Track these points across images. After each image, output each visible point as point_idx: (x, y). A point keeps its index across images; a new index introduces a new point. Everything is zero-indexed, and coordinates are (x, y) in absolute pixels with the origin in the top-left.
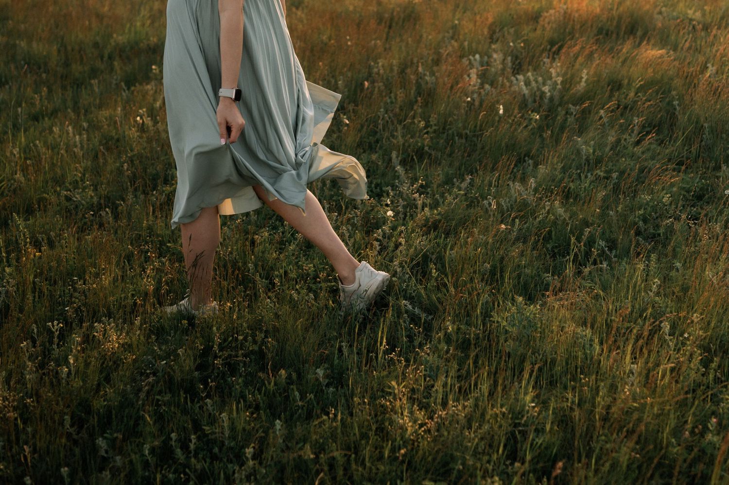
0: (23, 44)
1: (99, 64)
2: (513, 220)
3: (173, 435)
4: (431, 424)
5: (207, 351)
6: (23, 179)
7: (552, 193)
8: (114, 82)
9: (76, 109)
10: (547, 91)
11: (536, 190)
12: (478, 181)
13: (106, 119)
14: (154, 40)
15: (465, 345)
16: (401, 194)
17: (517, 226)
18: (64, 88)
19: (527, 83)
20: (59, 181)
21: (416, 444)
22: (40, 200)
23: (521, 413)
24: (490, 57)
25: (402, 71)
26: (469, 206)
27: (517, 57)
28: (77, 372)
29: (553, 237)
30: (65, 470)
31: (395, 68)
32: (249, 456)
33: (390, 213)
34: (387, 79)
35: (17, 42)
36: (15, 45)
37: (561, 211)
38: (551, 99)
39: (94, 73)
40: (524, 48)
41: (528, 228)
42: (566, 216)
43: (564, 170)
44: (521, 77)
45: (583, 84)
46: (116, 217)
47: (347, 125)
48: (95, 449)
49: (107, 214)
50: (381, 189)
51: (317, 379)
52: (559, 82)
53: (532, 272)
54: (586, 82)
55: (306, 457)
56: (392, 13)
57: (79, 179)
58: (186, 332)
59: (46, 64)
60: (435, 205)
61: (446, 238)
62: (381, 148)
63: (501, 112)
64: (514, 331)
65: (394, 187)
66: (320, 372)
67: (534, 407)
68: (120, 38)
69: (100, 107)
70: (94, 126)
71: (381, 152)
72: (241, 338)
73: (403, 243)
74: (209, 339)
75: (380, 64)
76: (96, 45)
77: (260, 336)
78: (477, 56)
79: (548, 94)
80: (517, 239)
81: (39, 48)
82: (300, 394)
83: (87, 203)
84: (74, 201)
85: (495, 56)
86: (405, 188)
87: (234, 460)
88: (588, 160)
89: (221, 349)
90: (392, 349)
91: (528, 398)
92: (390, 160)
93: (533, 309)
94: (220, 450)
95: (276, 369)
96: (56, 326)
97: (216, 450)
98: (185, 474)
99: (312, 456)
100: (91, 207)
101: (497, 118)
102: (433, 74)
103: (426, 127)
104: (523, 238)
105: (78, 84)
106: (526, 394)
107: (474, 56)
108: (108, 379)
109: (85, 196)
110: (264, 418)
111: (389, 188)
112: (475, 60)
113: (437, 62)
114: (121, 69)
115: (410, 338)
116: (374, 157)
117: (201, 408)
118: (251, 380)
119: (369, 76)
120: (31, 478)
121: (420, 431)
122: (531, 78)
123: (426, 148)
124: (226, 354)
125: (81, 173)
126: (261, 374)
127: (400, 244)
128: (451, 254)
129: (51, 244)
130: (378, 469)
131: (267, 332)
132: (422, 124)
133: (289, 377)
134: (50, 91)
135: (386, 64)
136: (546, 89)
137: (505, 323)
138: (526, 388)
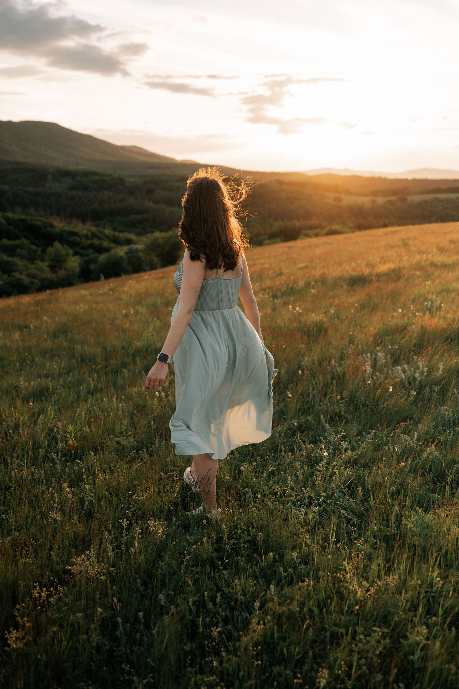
0: (79, 347)
1: (126, 360)
2: (407, 458)
3: (206, 593)
4: (372, 590)
5: (220, 540)
6: (88, 430)
7: (428, 442)
8: (137, 371)
9: (116, 387)
10: (417, 376)
11: (418, 440)
12: (380, 434)
13: (136, 393)
14: (159, 345)
15: (387, 539)
16: (330, 443)
17: (410, 462)
18: (107, 375)
19: (404, 371)
20: (112, 431)
21: (363, 603)
22: (101, 444)
23: (431, 585)
24: (376, 355)
25: (320, 364)
26: (375, 450)
27: (393, 355)
28: (140, 552)
29: (433, 471)
30: (141, 614)
31: (316, 362)
32: (256, 608)
33: (326, 454)
34: (311, 369)
35: (76, 346)
36: (74, 348)
37: (436, 453)
38: (420, 382)
39: (124, 365)
40: (398, 349)
41: (416, 464)
42: (440, 457)
43: (436, 427)
44: (399, 368)
45: (440, 372)
46: (151, 455)
47: (290, 398)
48: (157, 600)
49: (144, 454)
50: (315, 438)
51: (293, 559)
52: (426, 371)
53: (423, 493)
54: (442, 370)
55: (294, 610)
56: (309, 328)
57: (124, 430)
58: (204, 527)
59: (94, 359)
60: (353, 449)
61: (364, 469)
62: (313, 412)
63: (391, 390)
64: (418, 530)
65: (325, 438)
66: (295, 554)
67: (439, 581)
68: (138, 344)
69: (130, 386)
70: (129, 398)
71: (313, 415)
72: (239, 532)
73: (337, 473)
74: (220, 533)
75: (306, 359)
76: (123, 348)
77: (252, 531)
78: (369, 355)
79: (419, 378)
80: (410, 472)
81: (89, 350)
82: (284, 569)
83: (131, 445)
84: (121, 444)
85: (380, 354)
86: (332, 438)
87: (245, 610)
88: (449, 421)
89: (228, 539)
90: (338, 541)
91: (435, 574)
92: (320, 420)
93: (430, 517)
94: (236, 603)
95: (266, 553)
96: (125, 522)
97: (233, 603)
98: (216, 618)
99: (298, 609)
100: (133, 448)
101: (387, 394)
102: (340, 365)
103: (341, 399)
104: (414, 471)
105: (116, 372)
106: (433, 572)
107: (366, 354)
108: (160, 557)
109: (129, 442)
110: (261, 583)
111: (321, 438)
112: (367, 357)
113: (342, 358)
114: (141, 362)
115: (349, 534)
116: (309, 418)
117: (220, 576)
118: (250, 559)
119: (299, 367)
120: (121, 618)
121: (367, 595)
122: (406, 368)
123: (342, 413)
124: (231, 542)
125: (125, 426)
126: (255, 556)
127: (335, 473)
128: (369, 480)
129: (112, 472)
130: (340, 619)
131: (257, 528)
132: (339, 397)
133: (274, 558)
134: (99, 377)
135: (310, 360)
136: (417, 375)
137: (412, 525)
138: (433, 568)
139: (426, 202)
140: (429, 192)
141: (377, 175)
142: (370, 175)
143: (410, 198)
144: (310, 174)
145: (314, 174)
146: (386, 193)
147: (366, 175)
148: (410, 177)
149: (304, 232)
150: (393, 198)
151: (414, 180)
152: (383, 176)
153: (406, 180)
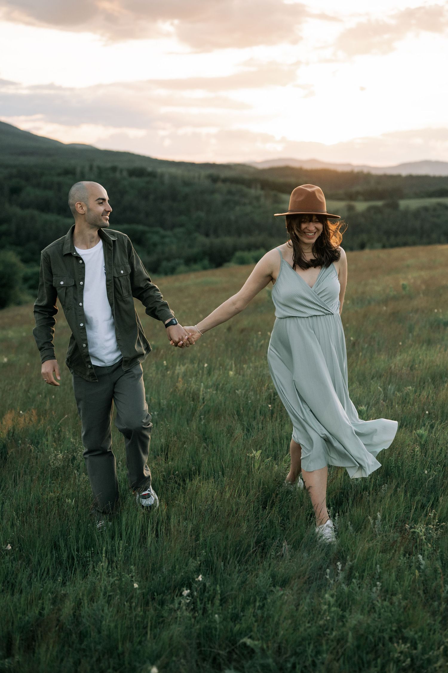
139: (426, 209)
140: (431, 195)
141: (356, 170)
142: (347, 169)
143: (403, 204)
144: (260, 167)
145: (266, 166)
146: (370, 195)
147: (340, 169)
148: (404, 173)
149: (238, 254)
150: (379, 203)
151: (410, 177)
152: (365, 171)
153: (399, 176)
